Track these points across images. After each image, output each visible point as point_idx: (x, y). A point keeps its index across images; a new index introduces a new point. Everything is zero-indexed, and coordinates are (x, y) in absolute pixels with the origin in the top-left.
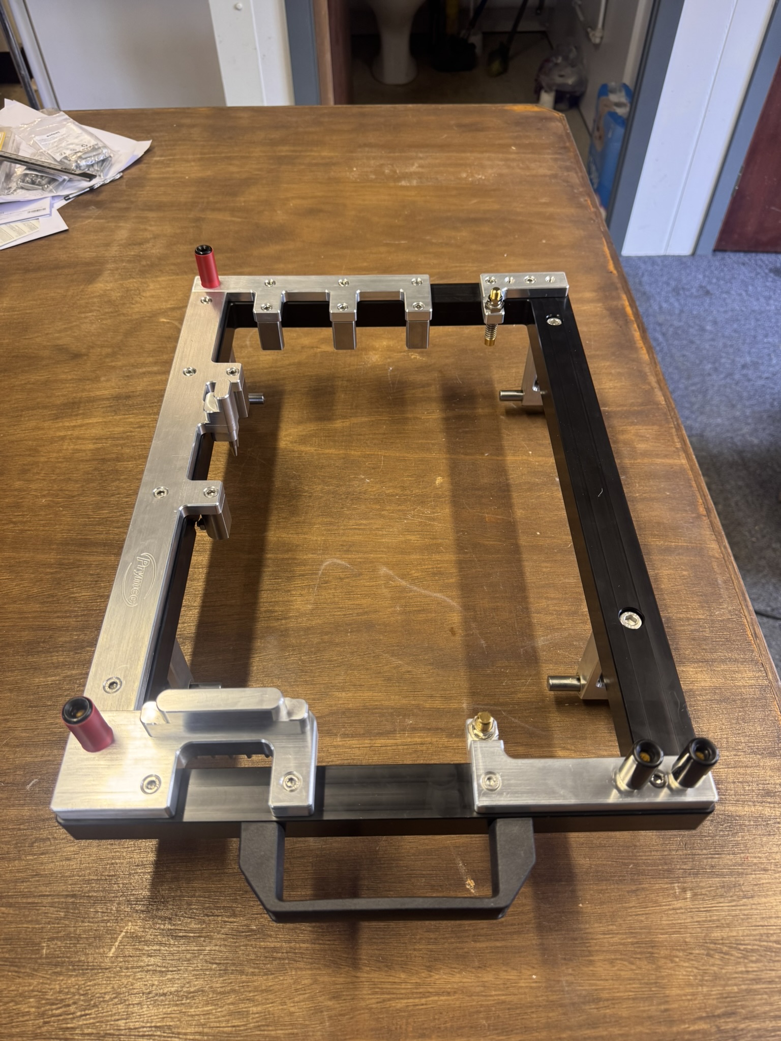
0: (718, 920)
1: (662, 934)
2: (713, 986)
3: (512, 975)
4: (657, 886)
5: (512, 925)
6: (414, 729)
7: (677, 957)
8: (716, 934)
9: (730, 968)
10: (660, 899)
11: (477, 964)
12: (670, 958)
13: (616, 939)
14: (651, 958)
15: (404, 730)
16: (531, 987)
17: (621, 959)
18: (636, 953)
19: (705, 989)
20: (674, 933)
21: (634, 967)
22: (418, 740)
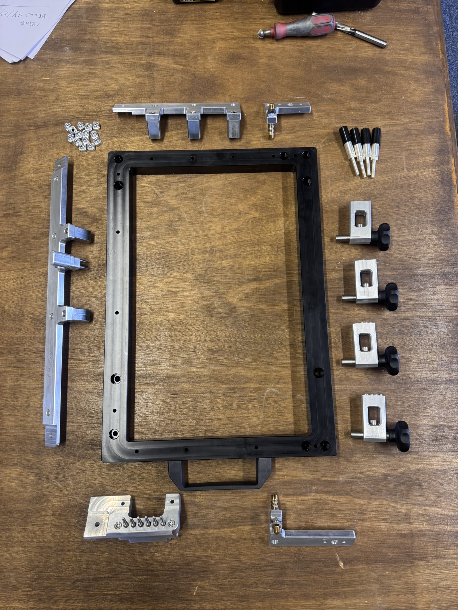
0: (443, 578)
1: (419, 584)
2: (436, 604)
3: (357, 601)
4: (420, 564)
5: (358, 581)
6: (317, 492)
7: (424, 593)
8: (441, 584)
9: (444, 597)
10: (420, 570)
11: (343, 597)
12: (421, 593)
13: (400, 586)
14: (413, 593)
15: (312, 492)
16: (365, 606)
17: (402, 594)
18: (408, 592)
19: (433, 605)
20: (424, 584)
21: (406, 597)
22: (319, 497)
